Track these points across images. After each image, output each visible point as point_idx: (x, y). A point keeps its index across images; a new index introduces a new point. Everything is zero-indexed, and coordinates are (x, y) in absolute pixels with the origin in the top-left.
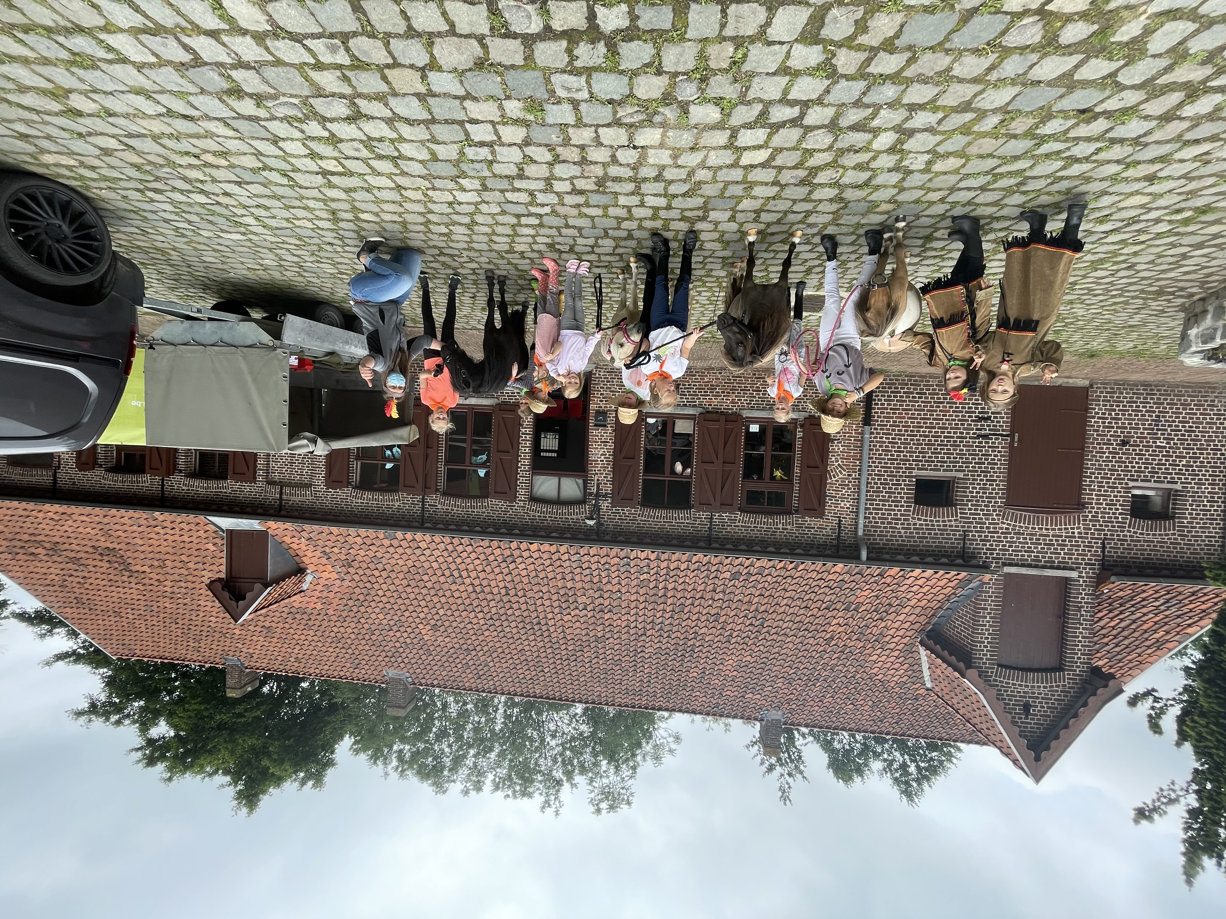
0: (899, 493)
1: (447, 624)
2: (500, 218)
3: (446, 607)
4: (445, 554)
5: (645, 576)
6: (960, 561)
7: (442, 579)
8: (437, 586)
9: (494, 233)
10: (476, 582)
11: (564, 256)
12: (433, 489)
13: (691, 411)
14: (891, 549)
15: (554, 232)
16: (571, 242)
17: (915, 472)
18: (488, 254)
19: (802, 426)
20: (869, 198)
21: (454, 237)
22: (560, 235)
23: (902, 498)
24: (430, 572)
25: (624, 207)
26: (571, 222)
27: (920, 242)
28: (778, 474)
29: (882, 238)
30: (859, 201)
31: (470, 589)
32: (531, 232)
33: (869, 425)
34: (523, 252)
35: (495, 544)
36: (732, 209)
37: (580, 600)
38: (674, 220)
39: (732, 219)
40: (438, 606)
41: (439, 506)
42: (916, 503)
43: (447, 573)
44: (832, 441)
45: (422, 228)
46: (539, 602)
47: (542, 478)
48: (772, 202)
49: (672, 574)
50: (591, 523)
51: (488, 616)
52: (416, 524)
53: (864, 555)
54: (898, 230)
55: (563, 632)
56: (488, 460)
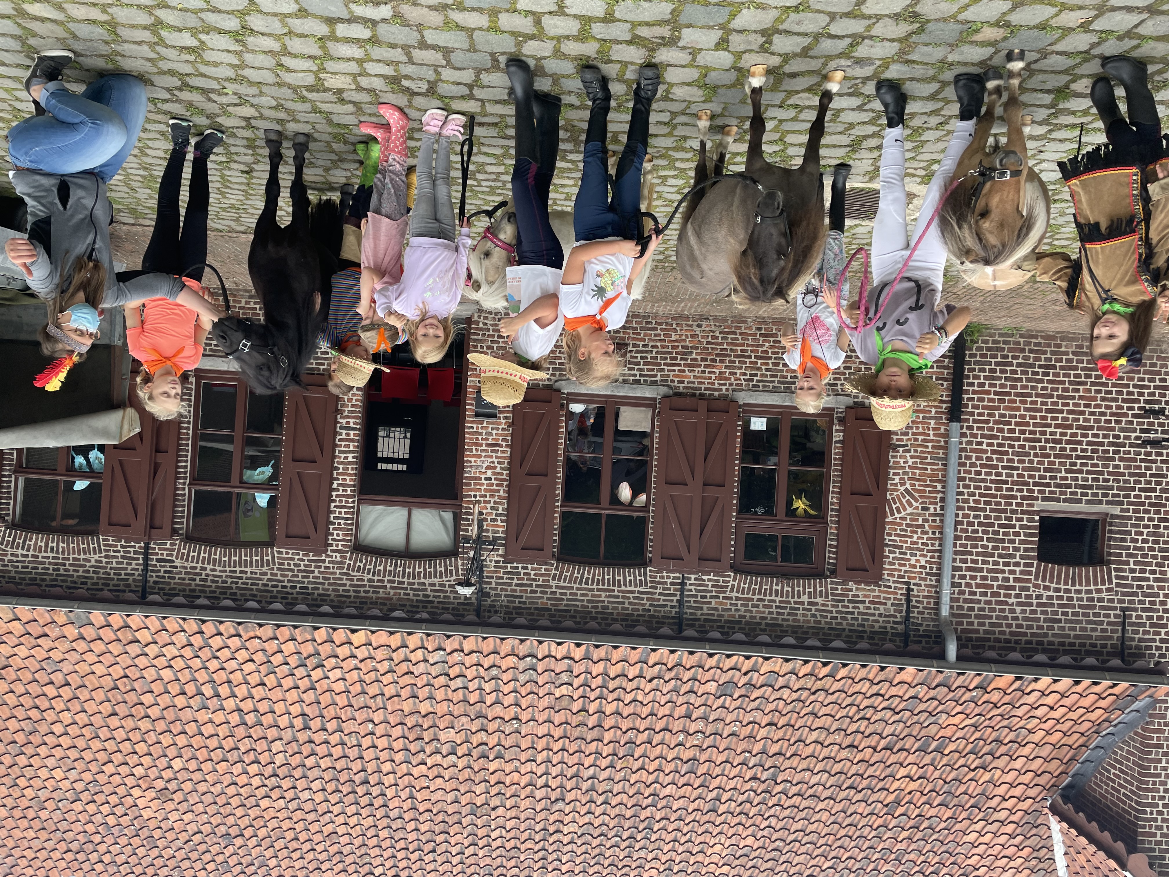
0: (1012, 541)
1: (188, 786)
2: (297, 24)
3: (187, 753)
4: (188, 652)
5: (564, 690)
6: (1116, 662)
7: (180, 701)
8: (170, 715)
9: (285, 52)
10: (249, 705)
11: (419, 101)
12: (167, 529)
13: (647, 392)
14: (998, 640)
15: (398, 55)
16: (431, 75)
17: (1039, 505)
18: (274, 91)
19: (841, 421)
20: (961, 17)
21: (209, 56)
22: (411, 61)
23: (1017, 549)
24: (157, 687)
25: (528, 13)
26: (431, 37)
27: (1048, 99)
28: (800, 505)
29: (984, 88)
30: (945, 20)
31: (235, 718)
32: (357, 53)
33: (959, 420)
34: (340, 91)
35: (285, 632)
36: (723, 27)
37: (443, 736)
38: (618, 42)
39: (722, 44)
40: (172, 752)
41: (178, 563)
42: (1041, 558)
43: (191, 689)
44: (895, 448)
45: (146, 36)
46: (366, 742)
47: (379, 509)
48: (793, 16)
49: (612, 685)
50: (466, 591)
51: (269, 770)
52: (132, 596)
53: (952, 651)
54: (1011, 75)
55: (411, 797)
56: (274, 477)
